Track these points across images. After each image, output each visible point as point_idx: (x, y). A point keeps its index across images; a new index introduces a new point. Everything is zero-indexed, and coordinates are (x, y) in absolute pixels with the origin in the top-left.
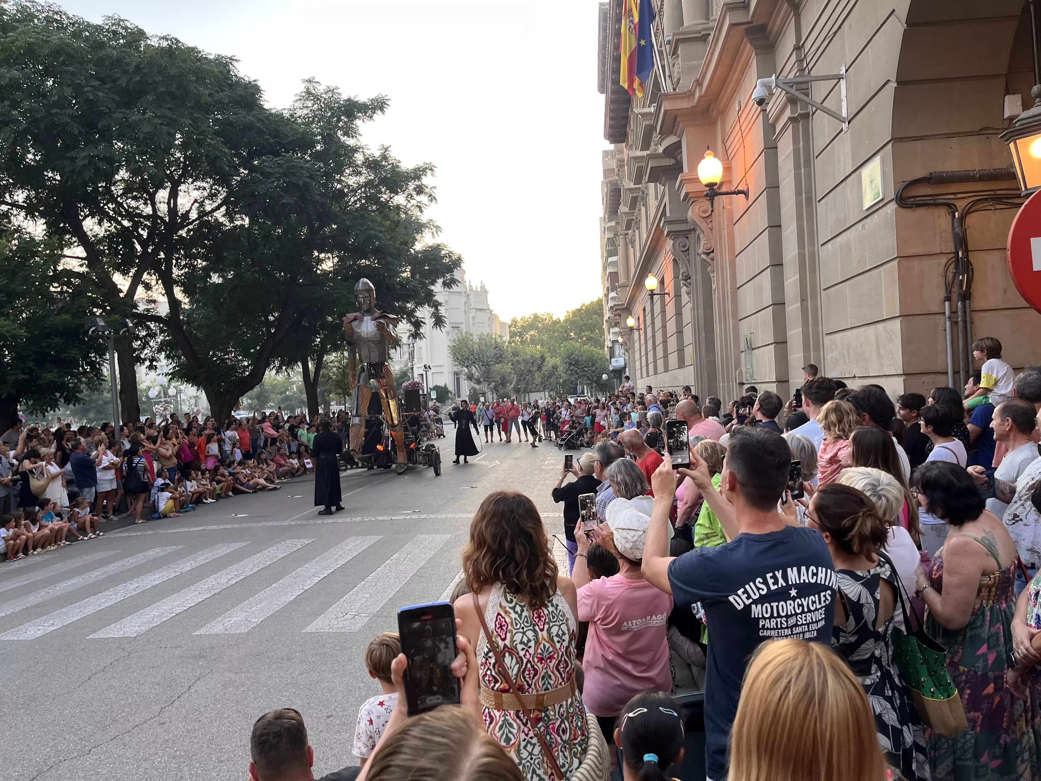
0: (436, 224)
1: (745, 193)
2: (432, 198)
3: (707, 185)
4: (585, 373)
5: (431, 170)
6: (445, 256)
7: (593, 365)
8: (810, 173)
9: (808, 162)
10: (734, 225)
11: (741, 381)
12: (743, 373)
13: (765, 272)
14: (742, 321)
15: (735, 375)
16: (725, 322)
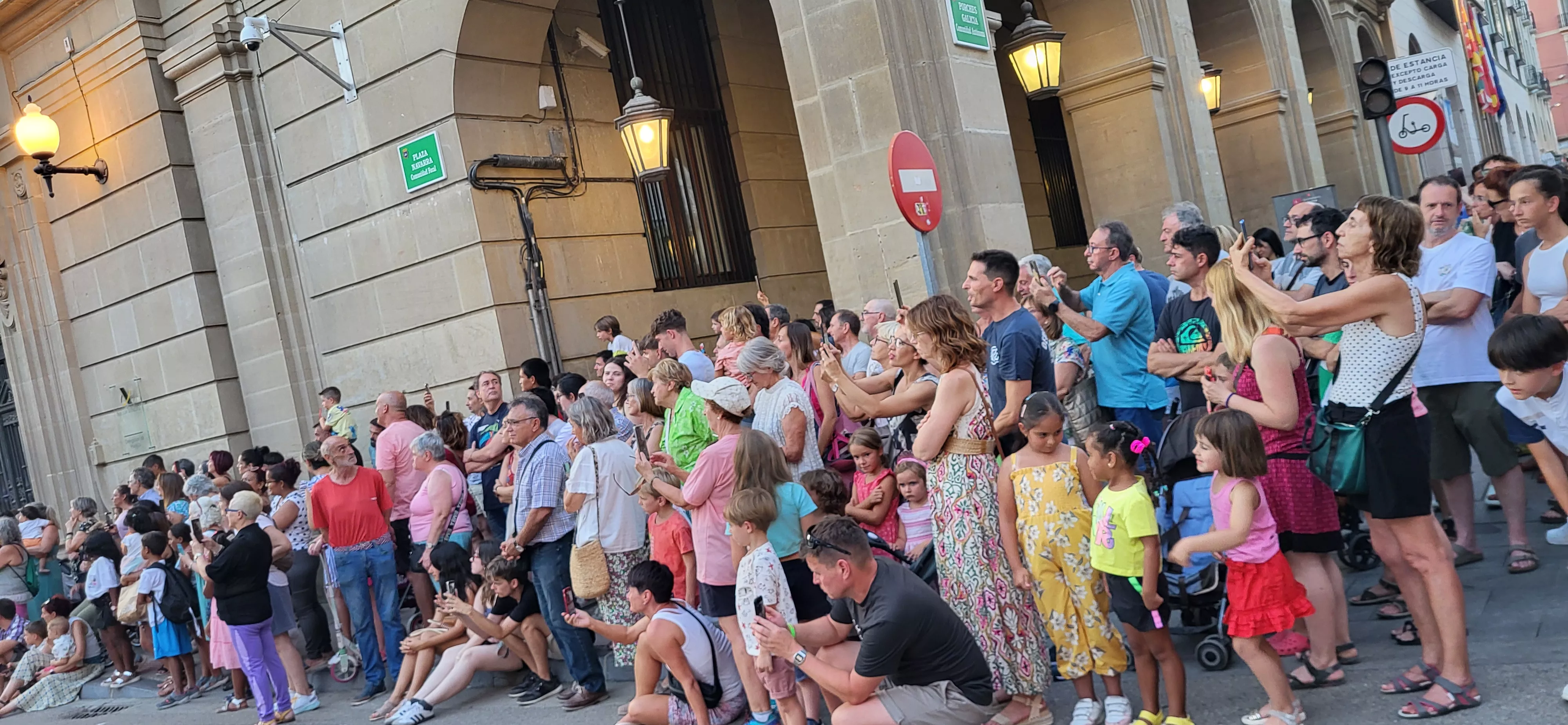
1: (101, 175)
8: (264, 148)
9: (259, 135)
10: (52, 223)
11: (101, 461)
12: (104, 448)
13: (176, 284)
14: (94, 367)
15: (87, 453)
16: (45, 375)
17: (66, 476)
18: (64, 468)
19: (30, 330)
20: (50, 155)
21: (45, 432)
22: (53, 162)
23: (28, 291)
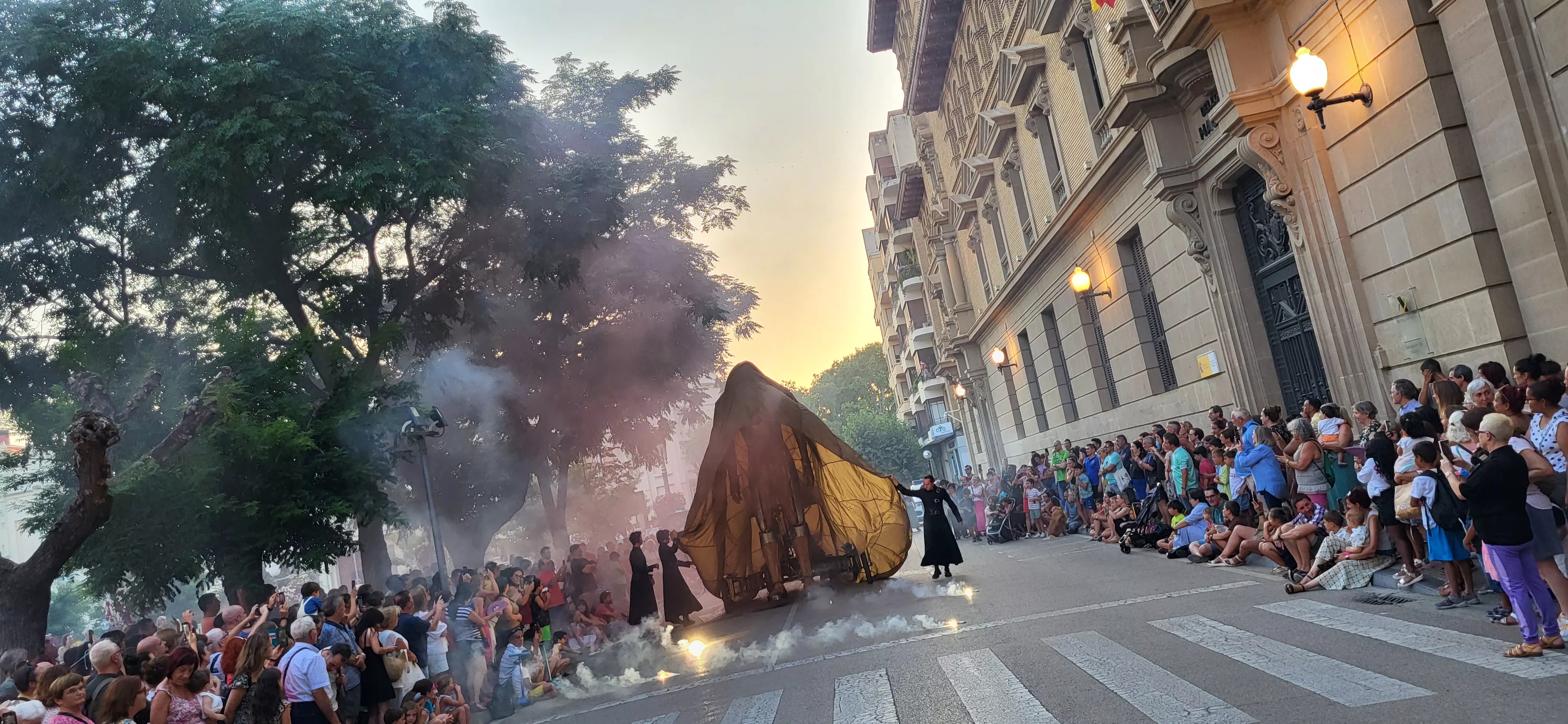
0: (707, 250)
1: (1366, 98)
2: (741, 204)
3: (1308, 95)
4: (889, 455)
5: (729, 166)
6: (731, 293)
7: (899, 442)
8: (1524, 41)
9: (1517, 27)
10: (1328, 149)
11: (1386, 365)
12: (1388, 353)
13: (1442, 194)
14: (1373, 278)
15: (1373, 357)
16: (1332, 287)
17: (1356, 377)
18: (1354, 371)
19: (1317, 248)
20: (1321, 91)
21: (1336, 338)
22: (1323, 96)
23: (1313, 214)
